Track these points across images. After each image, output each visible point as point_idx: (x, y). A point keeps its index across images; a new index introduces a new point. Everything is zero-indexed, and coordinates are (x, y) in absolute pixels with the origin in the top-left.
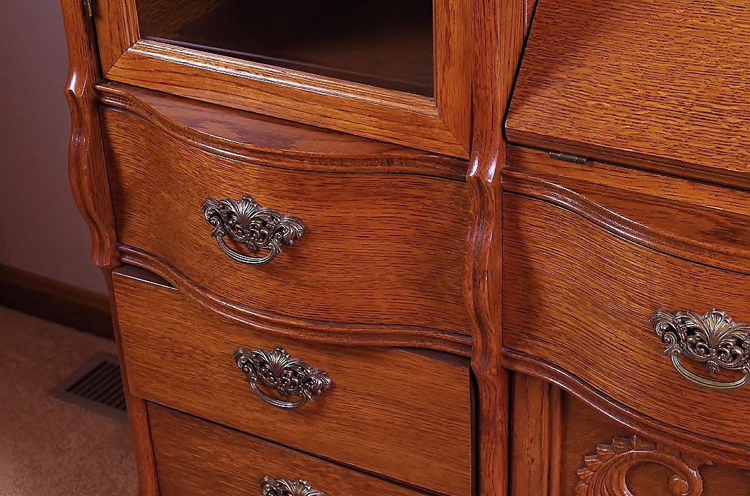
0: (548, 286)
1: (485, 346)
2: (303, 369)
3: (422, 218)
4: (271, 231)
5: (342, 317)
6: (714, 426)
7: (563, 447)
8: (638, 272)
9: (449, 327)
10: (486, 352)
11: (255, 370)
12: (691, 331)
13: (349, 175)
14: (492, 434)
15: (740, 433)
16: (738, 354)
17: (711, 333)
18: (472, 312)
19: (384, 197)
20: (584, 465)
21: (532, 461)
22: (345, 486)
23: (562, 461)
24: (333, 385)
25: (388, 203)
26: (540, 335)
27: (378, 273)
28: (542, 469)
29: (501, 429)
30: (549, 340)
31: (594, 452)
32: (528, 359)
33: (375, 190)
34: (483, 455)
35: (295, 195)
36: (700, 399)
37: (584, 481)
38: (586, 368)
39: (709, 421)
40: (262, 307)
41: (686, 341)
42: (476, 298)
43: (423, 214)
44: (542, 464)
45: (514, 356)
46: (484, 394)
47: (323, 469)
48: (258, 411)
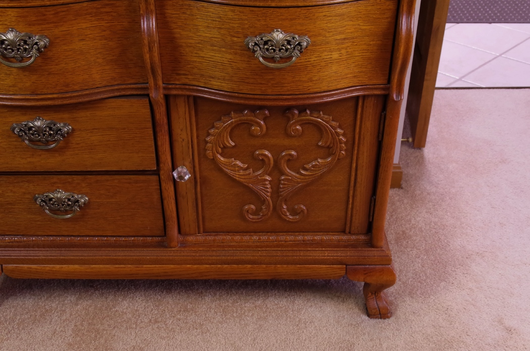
0: (184, 45)
1: (156, 84)
2: (55, 125)
3: (111, 24)
4: (30, 46)
5: (76, 87)
6: (279, 88)
7: (197, 129)
8: (235, 20)
9: (133, 81)
10: (157, 87)
11: (26, 134)
12: (266, 43)
13: (70, 5)
14: (163, 131)
15: (291, 89)
16: (289, 48)
17: (277, 41)
18: (149, 66)
19: (91, 15)
20: (209, 134)
21: (183, 140)
22: (84, 185)
23: (198, 137)
24: (73, 130)
25: (93, 18)
26: (182, 72)
27: (93, 59)
28: (188, 143)
29: (166, 127)
30: (187, 73)
31: (213, 127)
32: (178, 86)
33: (85, 12)
34: (159, 143)
35: (41, 22)
36: (271, 77)
37: (210, 143)
38: (210, 81)
39: (276, 87)
40: (29, 93)
41: (263, 48)
42: (151, 58)
43: (112, 21)
44: (188, 140)
45: (170, 86)
46: (157, 111)
47: (70, 180)
48: (30, 158)
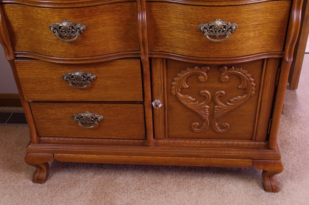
0: (162, 28)
1: (145, 52)
2: (86, 75)
3: (121, 17)
4: (75, 30)
5: (100, 53)
6: (217, 54)
7: (167, 78)
8: (193, 14)
9: (131, 50)
10: (145, 53)
11: (70, 79)
12: (211, 27)
13: (98, 6)
14: (147, 79)
15: (225, 54)
16: (224, 30)
17: (217, 26)
18: (141, 41)
19: (109, 12)
20: (173, 81)
21: (159, 84)
22: (101, 109)
23: (167, 82)
24: (96, 78)
25: (110, 14)
26: (160, 44)
27: (109, 37)
28: (162, 86)
29: (149, 76)
30: (163, 45)
31: (176, 76)
32: (157, 53)
33: (106, 10)
34: (145, 86)
35: (82, 16)
36: (213, 47)
37: (174, 86)
38: (176, 49)
39: (216, 53)
40: (73, 56)
41: (209, 30)
42: (143, 36)
43: (121, 15)
44: (162, 84)
45: (153, 53)
46: (145, 67)
47: (93, 106)
48: (72, 93)
